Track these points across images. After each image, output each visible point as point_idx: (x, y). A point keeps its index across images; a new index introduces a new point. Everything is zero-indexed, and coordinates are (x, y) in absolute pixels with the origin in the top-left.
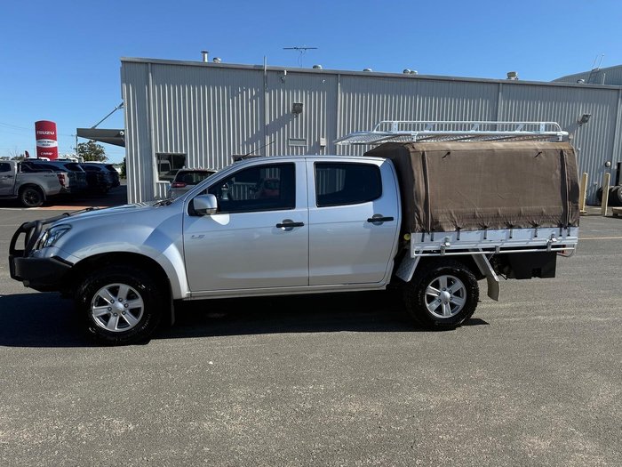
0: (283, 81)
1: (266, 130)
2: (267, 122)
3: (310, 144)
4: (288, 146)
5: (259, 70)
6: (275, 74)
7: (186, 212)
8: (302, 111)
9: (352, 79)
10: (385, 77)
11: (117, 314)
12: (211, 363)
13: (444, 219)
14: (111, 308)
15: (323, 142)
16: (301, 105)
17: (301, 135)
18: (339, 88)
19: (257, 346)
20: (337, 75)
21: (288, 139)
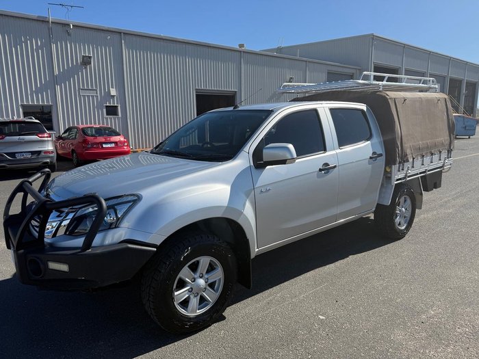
0: (69, 34)
1: (55, 81)
2: (56, 72)
3: (101, 93)
4: (80, 96)
5: (44, 21)
6: (60, 26)
7: (252, 164)
8: (91, 63)
9: (134, 38)
10: (161, 39)
11: (198, 294)
12: (321, 317)
13: (408, 152)
14: (192, 288)
15: (113, 92)
16: (90, 57)
17: (92, 85)
18: (123, 45)
19: (322, 289)
20: (121, 33)
21: (79, 89)
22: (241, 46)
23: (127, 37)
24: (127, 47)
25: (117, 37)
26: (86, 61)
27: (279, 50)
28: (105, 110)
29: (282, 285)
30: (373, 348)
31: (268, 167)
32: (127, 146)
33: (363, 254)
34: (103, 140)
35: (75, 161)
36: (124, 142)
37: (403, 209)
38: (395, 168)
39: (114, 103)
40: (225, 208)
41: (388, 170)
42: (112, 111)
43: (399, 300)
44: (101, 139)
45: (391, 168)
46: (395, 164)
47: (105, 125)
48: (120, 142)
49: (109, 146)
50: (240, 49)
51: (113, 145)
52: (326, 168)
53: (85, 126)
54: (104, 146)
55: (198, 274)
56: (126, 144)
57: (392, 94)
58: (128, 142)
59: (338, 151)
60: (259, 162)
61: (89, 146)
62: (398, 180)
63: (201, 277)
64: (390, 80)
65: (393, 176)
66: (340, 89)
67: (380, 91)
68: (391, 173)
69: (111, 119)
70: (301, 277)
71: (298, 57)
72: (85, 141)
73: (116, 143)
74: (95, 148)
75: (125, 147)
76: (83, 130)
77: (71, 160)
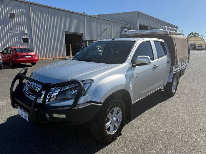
0: (3, 2)
3: (20, 32)
7: (131, 65)
8: (14, 17)
9: (36, 6)
10: (49, 7)
11: (113, 124)
12: (161, 131)
13: (178, 60)
14: (111, 122)
15: (26, 31)
16: (14, 14)
17: (15, 28)
18: (30, 9)
19: (154, 118)
20: (29, 3)
21: (9, 29)
22: (84, 13)
23: (32, 5)
24: (32, 10)
25: (27, 5)
26: (12, 16)
27: (99, 16)
28: (22, 40)
29: (137, 118)
30: (188, 142)
31: (137, 66)
32: (37, 57)
33: (162, 103)
34: (26, 54)
35: (11, 64)
36: (36, 55)
37: (174, 84)
38: (174, 67)
39: (26, 37)
40: (125, 85)
41: (172, 68)
42: (25, 40)
43: (187, 121)
44: (24, 54)
45: (172, 67)
46: (174, 65)
47: (24, 47)
48: (34, 55)
49: (28, 57)
50: (84, 14)
51: (30, 57)
52: (155, 67)
53: (15, 47)
54: (26, 57)
55: (113, 115)
56: (36, 56)
57: (173, 36)
58: (37, 55)
59: (158, 59)
60: (134, 64)
61: (19, 57)
62: (174, 72)
63: (114, 117)
64: (171, 30)
65: (173, 70)
66: (149, 33)
67: (168, 35)
68: (172, 69)
69: (25, 44)
70: (143, 114)
71: (109, 19)
72: (17, 55)
73: (32, 56)
74: (21, 58)
75: (36, 58)
76: (15, 49)
77: (9, 64)
